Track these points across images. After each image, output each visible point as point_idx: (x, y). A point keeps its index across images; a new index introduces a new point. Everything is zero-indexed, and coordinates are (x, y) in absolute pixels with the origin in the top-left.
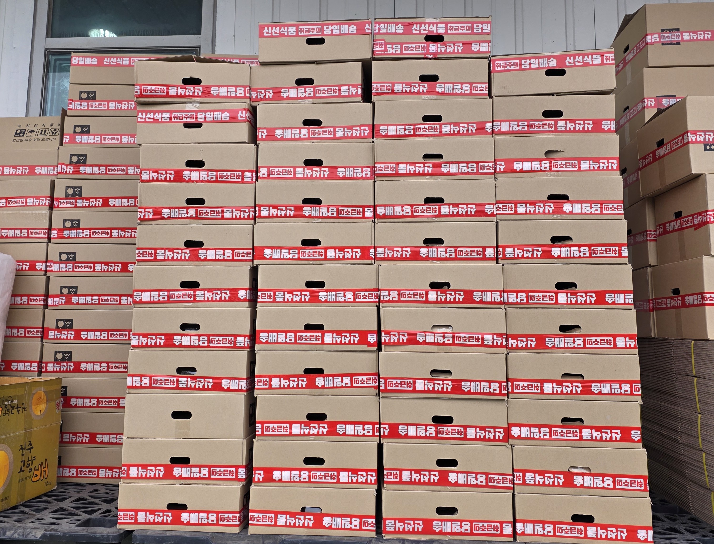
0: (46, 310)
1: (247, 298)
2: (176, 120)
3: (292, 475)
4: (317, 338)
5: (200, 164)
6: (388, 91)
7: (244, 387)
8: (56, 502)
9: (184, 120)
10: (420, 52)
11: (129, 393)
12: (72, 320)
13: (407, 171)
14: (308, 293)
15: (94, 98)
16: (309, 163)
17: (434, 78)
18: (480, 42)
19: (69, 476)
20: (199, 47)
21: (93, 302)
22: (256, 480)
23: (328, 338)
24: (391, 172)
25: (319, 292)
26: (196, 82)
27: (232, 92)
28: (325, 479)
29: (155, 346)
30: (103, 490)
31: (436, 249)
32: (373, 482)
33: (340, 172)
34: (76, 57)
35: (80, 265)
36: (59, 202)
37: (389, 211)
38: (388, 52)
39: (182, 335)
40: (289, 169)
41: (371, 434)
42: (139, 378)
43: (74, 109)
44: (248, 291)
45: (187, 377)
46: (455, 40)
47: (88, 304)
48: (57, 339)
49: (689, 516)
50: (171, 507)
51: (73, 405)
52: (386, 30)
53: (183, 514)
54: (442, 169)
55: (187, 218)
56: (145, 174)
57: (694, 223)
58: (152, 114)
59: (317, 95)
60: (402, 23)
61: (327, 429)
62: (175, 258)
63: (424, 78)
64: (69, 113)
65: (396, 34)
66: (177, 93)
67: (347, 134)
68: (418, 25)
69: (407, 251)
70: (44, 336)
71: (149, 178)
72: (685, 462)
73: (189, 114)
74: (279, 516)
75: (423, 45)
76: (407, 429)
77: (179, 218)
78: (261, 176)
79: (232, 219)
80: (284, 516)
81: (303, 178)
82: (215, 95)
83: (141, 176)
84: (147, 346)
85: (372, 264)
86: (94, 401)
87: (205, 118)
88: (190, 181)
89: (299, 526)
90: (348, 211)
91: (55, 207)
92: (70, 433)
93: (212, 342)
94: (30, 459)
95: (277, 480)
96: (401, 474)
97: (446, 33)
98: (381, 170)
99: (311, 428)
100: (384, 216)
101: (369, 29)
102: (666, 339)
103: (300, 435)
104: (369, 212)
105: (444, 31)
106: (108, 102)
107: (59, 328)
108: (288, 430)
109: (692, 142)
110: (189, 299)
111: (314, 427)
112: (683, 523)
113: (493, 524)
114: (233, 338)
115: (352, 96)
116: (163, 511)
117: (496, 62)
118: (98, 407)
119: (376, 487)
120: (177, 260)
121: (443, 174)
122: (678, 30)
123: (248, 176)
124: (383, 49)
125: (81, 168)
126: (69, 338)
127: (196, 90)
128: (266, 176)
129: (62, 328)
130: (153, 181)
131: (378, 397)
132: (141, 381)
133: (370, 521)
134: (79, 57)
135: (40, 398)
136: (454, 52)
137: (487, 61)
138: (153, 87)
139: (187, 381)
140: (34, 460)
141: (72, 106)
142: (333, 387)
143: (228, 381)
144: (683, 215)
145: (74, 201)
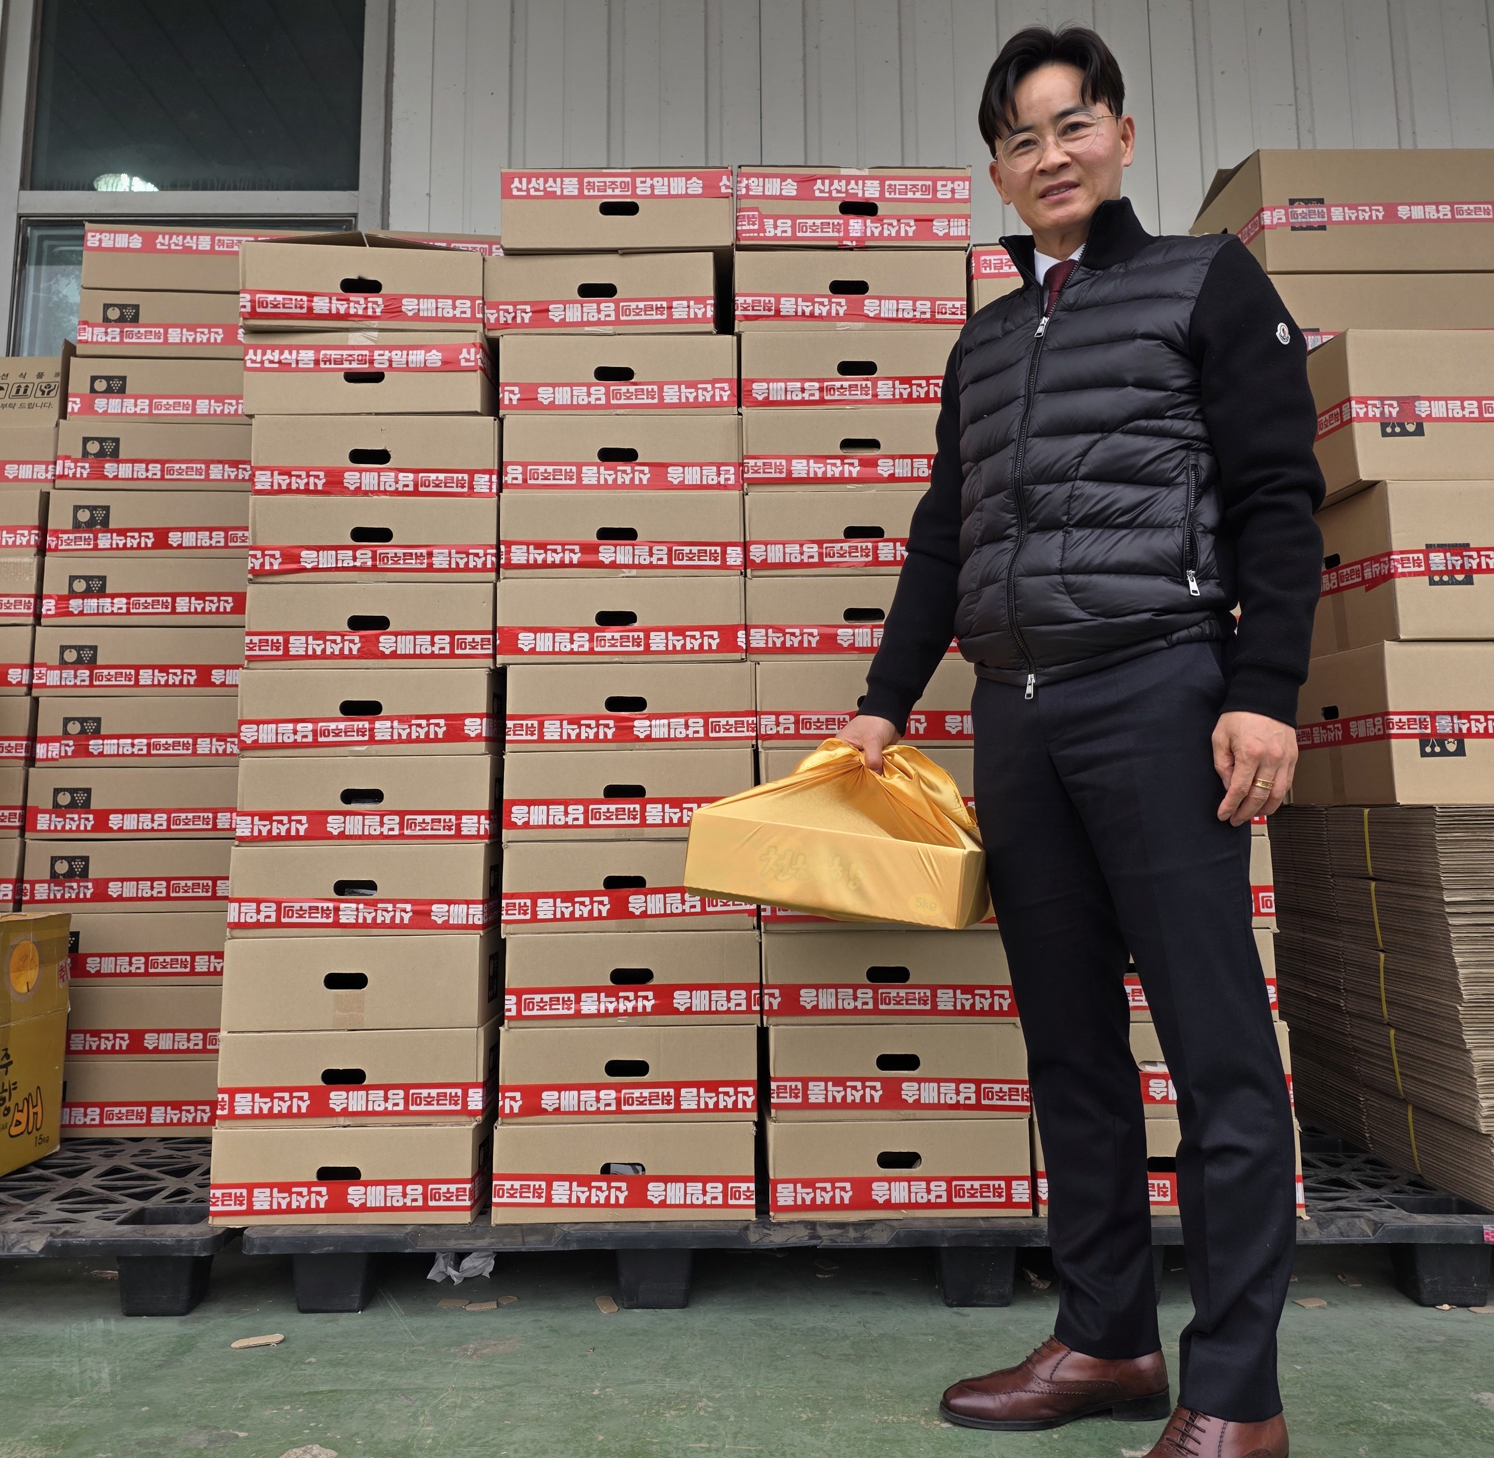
0: (31, 770)
1: (484, 735)
2: (328, 366)
3: (582, 1098)
4: (632, 814)
5: (382, 457)
6: (767, 313)
7: (479, 920)
8: (64, 1179)
9: (346, 365)
10: (831, 234)
11: (233, 938)
12: (88, 791)
13: (808, 473)
14: (611, 723)
15: (135, 320)
16: (609, 456)
17: (860, 288)
18: (949, 218)
19: (85, 1125)
20: (355, 216)
21: (136, 751)
22: (507, 1111)
23: (654, 813)
24: (778, 475)
25: (633, 720)
26: (371, 287)
27: (446, 308)
28: (650, 1104)
29: (288, 837)
30: (162, 1151)
31: (869, 630)
32: (749, 1106)
33: (674, 474)
34: (96, 231)
35: (106, 672)
36: (58, 538)
37: (775, 554)
38: (767, 234)
39: (345, 814)
40: (568, 468)
41: (743, 1008)
42: (254, 905)
43: (92, 342)
44: (485, 720)
45: (358, 902)
46: (900, 212)
47: (124, 755)
48: (56, 830)
49: (1364, 1157)
50: (326, 1174)
51: (93, 971)
52: (761, 189)
53: (351, 1190)
54: (880, 470)
55: (354, 569)
56: (263, 479)
57: (1363, 577)
58: (277, 352)
59: (622, 318)
60: (793, 177)
61: (653, 1002)
62: (328, 652)
63: (839, 288)
64: (80, 350)
65: (781, 197)
66: (330, 310)
67: (687, 398)
68: (827, 182)
69: (811, 634)
70: (26, 824)
71: (272, 486)
72: (1356, 1050)
73: (357, 353)
74: (555, 1184)
75: (836, 222)
76: (817, 996)
77: (337, 569)
78: (509, 482)
79: (449, 570)
80: (567, 1184)
81: (598, 487)
82: (410, 314)
83: (254, 483)
84: (270, 838)
85: (742, 661)
86: (138, 962)
87: (390, 361)
88: (358, 491)
89: (598, 1205)
90: (691, 553)
91: (51, 550)
92: (85, 1032)
93: (409, 827)
94: (7, 1087)
95: (550, 1109)
96: (805, 1089)
97: (882, 197)
98: (756, 472)
99: (621, 1000)
100: (765, 565)
101: (727, 187)
102: (1313, 807)
103: (598, 1015)
104: (734, 555)
105: (877, 195)
106: (166, 327)
107: (61, 806)
108: (573, 1006)
109: (1359, 419)
110: (360, 738)
111: (627, 998)
112: (1354, 1170)
113: (991, 1183)
114: (453, 818)
115: (696, 320)
116: (309, 1185)
117: (983, 258)
118: (147, 974)
119: (754, 1116)
120: (332, 656)
121: (880, 480)
122: (1321, 201)
123: (482, 483)
124: (756, 227)
125: (107, 465)
126: (82, 828)
127: (370, 305)
128: (520, 481)
129: (66, 807)
130: (280, 491)
131: (757, 932)
132: (258, 912)
133: (744, 1186)
134: (101, 232)
135: (27, 956)
136: (898, 237)
137: (963, 255)
138: (280, 298)
139: (357, 909)
140: (15, 1089)
141: (87, 335)
142: (665, 915)
143: (446, 907)
144: (1343, 562)
145: (91, 536)
